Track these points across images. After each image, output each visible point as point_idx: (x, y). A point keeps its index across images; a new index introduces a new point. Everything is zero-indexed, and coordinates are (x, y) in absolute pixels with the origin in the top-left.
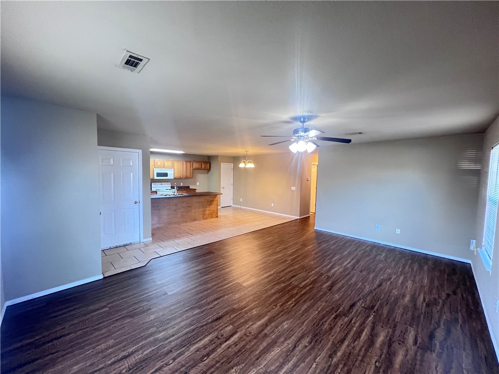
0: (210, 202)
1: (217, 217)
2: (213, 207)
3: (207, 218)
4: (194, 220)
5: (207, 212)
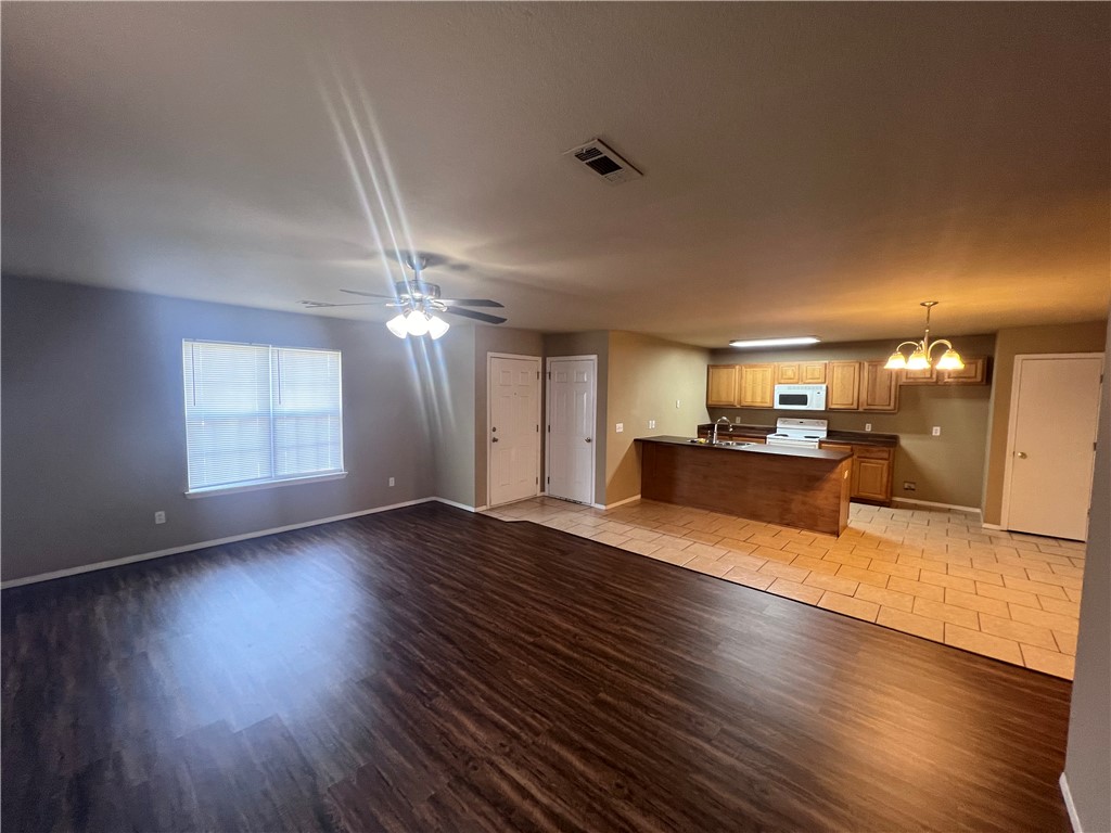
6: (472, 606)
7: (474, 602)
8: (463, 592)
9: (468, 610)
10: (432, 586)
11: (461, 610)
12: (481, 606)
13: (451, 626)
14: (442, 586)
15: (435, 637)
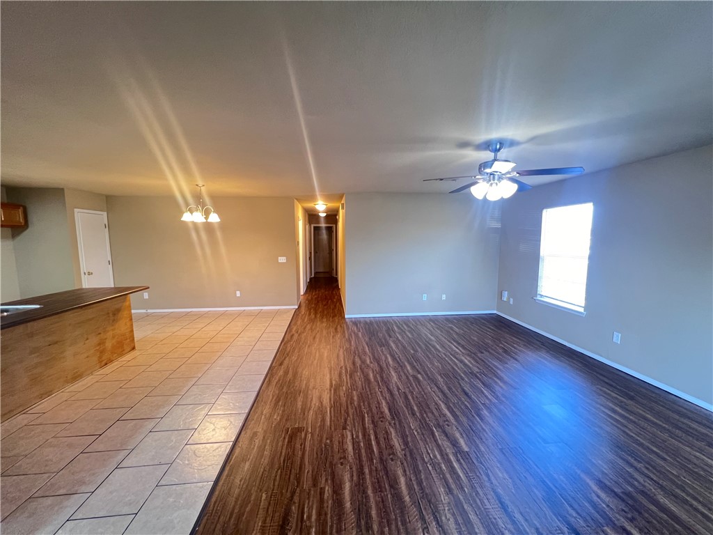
0: (114, 315)
1: (134, 348)
2: (121, 327)
3: (110, 361)
4: (76, 377)
5: (109, 344)
6: (438, 409)
7: (435, 411)
8: (438, 426)
9: (443, 406)
10: (466, 449)
11: (449, 408)
12: (433, 407)
13: (460, 400)
14: (455, 444)
15: (473, 396)
